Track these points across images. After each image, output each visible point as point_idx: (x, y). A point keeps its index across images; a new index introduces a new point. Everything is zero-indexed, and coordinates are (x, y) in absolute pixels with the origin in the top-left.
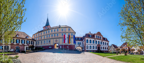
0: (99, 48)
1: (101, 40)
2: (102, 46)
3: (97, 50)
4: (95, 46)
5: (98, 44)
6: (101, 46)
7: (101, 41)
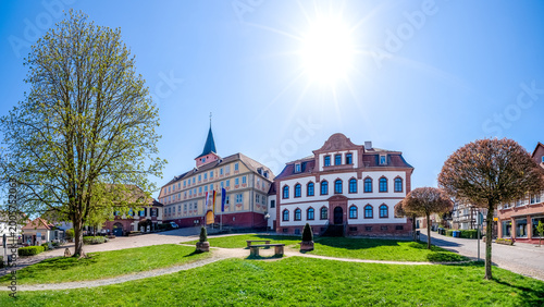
0: (338, 213)
1: (352, 170)
2: (358, 200)
3: (325, 222)
4: (317, 207)
5: (331, 193)
6: (350, 203)
7: (355, 175)
